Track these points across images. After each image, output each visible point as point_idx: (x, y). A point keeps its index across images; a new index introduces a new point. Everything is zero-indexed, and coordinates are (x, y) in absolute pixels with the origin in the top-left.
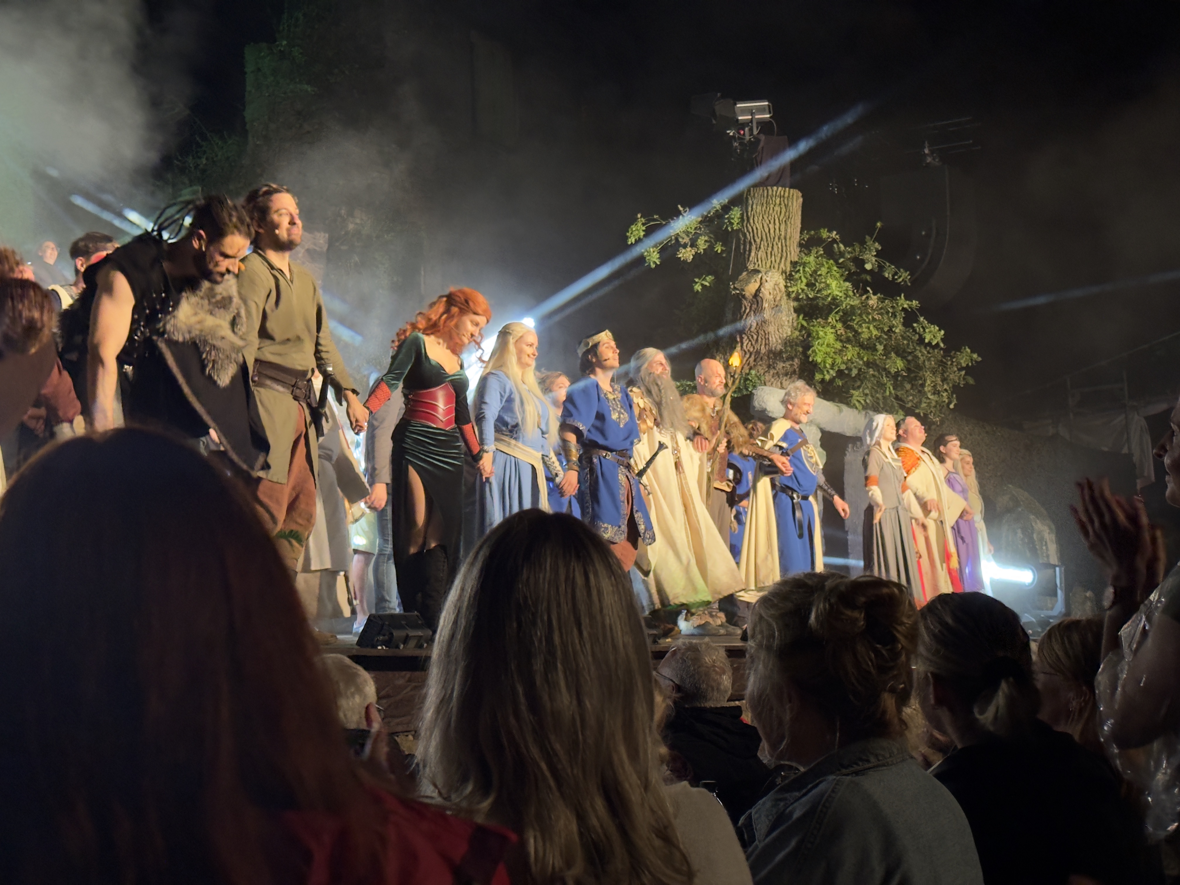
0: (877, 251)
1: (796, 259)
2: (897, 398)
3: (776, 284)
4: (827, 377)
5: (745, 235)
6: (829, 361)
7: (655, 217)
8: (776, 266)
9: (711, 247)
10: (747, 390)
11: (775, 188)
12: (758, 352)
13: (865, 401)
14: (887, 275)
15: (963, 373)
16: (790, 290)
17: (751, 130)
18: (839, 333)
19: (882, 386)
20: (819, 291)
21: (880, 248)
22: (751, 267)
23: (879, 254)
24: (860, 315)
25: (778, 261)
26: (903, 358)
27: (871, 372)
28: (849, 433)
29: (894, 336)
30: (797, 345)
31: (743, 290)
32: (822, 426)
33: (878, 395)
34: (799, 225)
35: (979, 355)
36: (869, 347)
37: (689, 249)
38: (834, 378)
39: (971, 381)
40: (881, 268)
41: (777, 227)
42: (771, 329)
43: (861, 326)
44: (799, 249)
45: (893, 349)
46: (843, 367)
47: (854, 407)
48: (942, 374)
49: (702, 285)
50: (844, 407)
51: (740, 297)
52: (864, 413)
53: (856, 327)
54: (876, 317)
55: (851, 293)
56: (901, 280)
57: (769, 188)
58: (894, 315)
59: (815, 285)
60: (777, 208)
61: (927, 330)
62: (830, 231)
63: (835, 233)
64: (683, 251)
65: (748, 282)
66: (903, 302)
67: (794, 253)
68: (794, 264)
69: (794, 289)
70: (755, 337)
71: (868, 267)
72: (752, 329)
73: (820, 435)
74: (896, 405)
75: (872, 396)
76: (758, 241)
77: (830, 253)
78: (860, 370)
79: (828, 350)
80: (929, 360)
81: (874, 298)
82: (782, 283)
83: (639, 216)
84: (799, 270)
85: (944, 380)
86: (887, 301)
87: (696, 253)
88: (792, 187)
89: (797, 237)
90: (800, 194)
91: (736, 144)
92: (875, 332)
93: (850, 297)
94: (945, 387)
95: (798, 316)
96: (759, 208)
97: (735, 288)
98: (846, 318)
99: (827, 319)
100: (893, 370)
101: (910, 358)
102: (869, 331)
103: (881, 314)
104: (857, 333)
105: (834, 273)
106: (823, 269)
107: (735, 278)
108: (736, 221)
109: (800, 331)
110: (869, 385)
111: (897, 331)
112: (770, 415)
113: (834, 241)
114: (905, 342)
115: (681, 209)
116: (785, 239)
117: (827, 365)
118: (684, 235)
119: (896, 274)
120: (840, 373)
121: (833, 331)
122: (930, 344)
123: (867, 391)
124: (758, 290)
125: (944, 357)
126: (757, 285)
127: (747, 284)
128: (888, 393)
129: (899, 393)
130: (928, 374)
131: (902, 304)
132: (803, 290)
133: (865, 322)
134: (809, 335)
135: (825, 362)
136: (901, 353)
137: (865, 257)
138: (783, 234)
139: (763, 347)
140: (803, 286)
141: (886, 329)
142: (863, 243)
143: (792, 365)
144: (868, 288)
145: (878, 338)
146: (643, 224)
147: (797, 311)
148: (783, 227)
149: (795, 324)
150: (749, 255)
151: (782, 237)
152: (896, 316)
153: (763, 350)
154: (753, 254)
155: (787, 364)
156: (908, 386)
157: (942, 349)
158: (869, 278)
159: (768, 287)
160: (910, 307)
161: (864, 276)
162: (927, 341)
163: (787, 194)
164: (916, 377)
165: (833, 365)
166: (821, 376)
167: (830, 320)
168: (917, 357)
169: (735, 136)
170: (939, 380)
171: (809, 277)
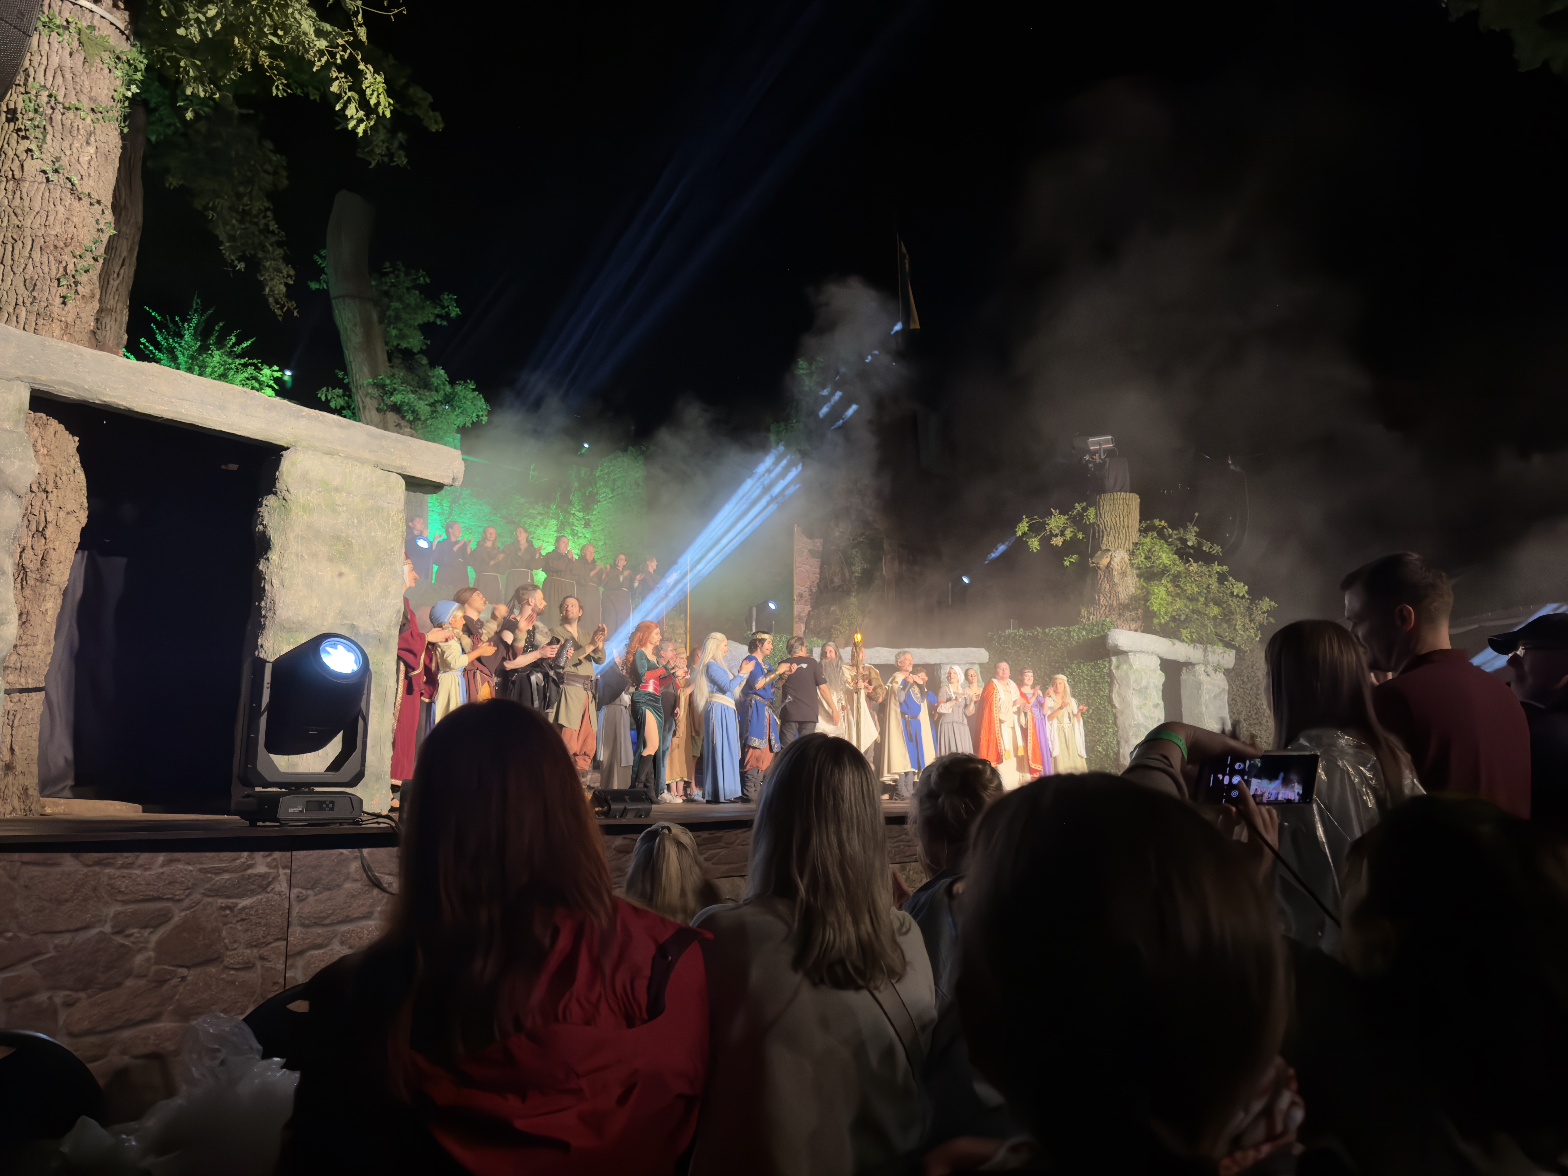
0: (1196, 532)
1: (1137, 541)
2: (1217, 634)
3: (1123, 559)
4: (1163, 621)
5: (1098, 526)
6: (1163, 610)
7: (1036, 517)
8: (1122, 546)
9: (1075, 535)
10: (1104, 632)
11: (1119, 493)
12: (1111, 605)
13: (1191, 636)
14: (1204, 548)
15: (1266, 615)
16: (1133, 562)
17: (1100, 456)
18: (1170, 590)
19: (1204, 626)
20: (1154, 562)
21: (1198, 530)
22: (1104, 547)
23: (1198, 535)
25: (1123, 542)
26: (1219, 606)
27: (1195, 616)
28: (1182, 660)
29: (1211, 591)
30: (1139, 600)
31: (1098, 563)
32: (1161, 655)
33: (1202, 633)
34: (1138, 518)
35: (1276, 603)
36: (1192, 599)
37: (1059, 537)
38: (1169, 621)
39: (1272, 620)
40: (1200, 544)
41: (1122, 519)
42: (1120, 589)
43: (1186, 585)
44: (1139, 534)
45: (1212, 600)
46: (1174, 614)
47: (1183, 641)
48: (1250, 617)
49: (1070, 561)
50: (1177, 642)
51: (1096, 569)
52: (1192, 645)
53: (1183, 586)
54: (1197, 579)
55: (1178, 563)
56: (1215, 552)
57: (1115, 493)
58: (1210, 576)
59: (1150, 558)
60: (1121, 507)
61: (1235, 586)
62: (1160, 521)
63: (1163, 522)
64: (1055, 539)
65: (1101, 558)
66: (1216, 568)
67: (1135, 536)
68: (1136, 544)
69: (1136, 561)
70: (1109, 595)
71: (1190, 543)
72: (1107, 590)
73: (1159, 662)
74: (1215, 639)
75: (1198, 634)
76: (1108, 529)
77: (1161, 535)
78: (1187, 615)
79: (1162, 602)
80: (1239, 606)
81: (1195, 565)
82: (1127, 557)
83: (1024, 517)
84: (1139, 549)
85: (1252, 621)
86: (1204, 567)
87: (1065, 540)
88: (1131, 492)
89: (1137, 525)
90: (1137, 496)
91: (1090, 465)
92: (1196, 589)
93: (1177, 565)
94: (1252, 625)
95: (1140, 580)
96: (1108, 507)
97: (1093, 563)
98: (1175, 580)
99: (1160, 581)
100: (1211, 615)
101: (1225, 606)
102: (1191, 589)
103: (1201, 576)
104: (1183, 591)
105: (1165, 549)
106: (1156, 547)
107: (1092, 556)
108: (1092, 517)
109: (1142, 589)
110: (1194, 626)
111: (1213, 587)
112: (1121, 648)
113: (1164, 527)
114: (1220, 595)
115: (1053, 511)
116: (1128, 527)
117: (1162, 613)
118: (1056, 529)
119: (1211, 548)
120: (1173, 619)
121: (1165, 589)
122: (1238, 596)
123: (1193, 630)
124: (1109, 563)
125: (1251, 604)
126: (1108, 560)
128: (1209, 631)
129: (1218, 631)
130: (1239, 617)
131: (1216, 569)
132: (1142, 561)
133: (1189, 583)
134: (1148, 593)
135: (1160, 611)
136: (1218, 603)
137: (1188, 537)
138: (1126, 524)
139: (1114, 602)
140: (1142, 559)
141: (1205, 586)
142: (1185, 528)
143: (1136, 614)
144: (1190, 559)
145: (1199, 593)
146: (1027, 523)
147: (1139, 576)
148: (1126, 520)
149: (1138, 585)
150: (1102, 540)
151: (1126, 526)
152: (1211, 577)
153: (1115, 603)
154: (1105, 539)
155: (1133, 613)
156: (1225, 626)
157: (1248, 599)
159: (1117, 560)
160: (1222, 571)
161: (1187, 550)
162: (1236, 593)
163: (1128, 497)
164: (1230, 619)
165: (1166, 613)
166: (1158, 621)
167: (1163, 581)
168: (1230, 605)
169: (1089, 460)
170: (1247, 621)
171: (1147, 553)
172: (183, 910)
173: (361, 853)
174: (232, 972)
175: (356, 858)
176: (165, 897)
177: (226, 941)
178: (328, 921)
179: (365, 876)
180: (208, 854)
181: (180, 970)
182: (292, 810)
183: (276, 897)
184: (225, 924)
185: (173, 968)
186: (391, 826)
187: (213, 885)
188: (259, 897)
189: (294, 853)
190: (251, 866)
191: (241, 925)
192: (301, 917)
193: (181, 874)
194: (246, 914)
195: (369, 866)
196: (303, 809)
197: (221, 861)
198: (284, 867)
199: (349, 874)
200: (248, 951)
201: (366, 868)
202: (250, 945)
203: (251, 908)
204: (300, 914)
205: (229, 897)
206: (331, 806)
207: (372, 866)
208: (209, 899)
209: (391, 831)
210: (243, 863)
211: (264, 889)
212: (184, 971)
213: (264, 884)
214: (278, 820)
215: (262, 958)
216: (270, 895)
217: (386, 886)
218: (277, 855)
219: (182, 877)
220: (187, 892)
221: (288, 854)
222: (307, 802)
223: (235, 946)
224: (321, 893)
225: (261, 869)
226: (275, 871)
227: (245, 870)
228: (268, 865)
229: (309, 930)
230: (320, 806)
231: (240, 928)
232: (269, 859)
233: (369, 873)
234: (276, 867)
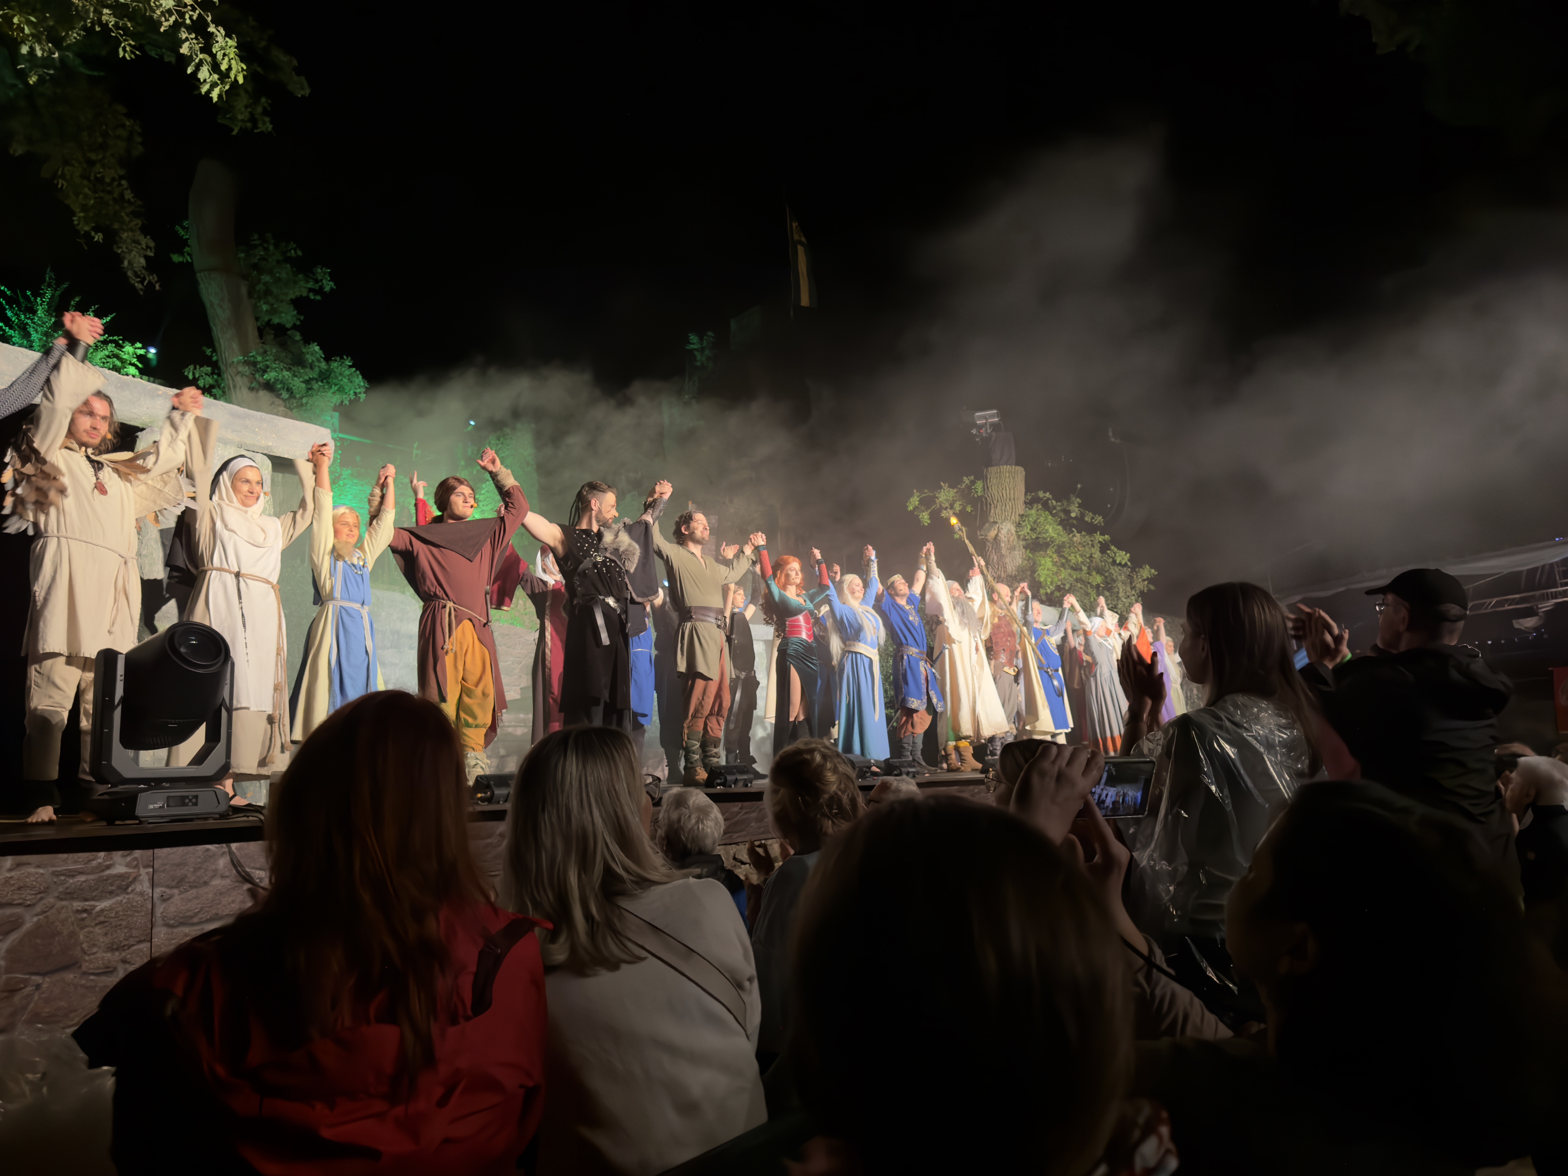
0: (1078, 503)
1: (1022, 513)
3: (1009, 530)
4: (1049, 591)
5: (986, 499)
6: (1049, 580)
7: (926, 491)
8: (1009, 518)
9: (964, 508)
11: (1005, 466)
14: (1086, 519)
15: (1146, 582)
16: (1020, 533)
17: (986, 430)
18: (1055, 560)
19: (1087, 594)
20: (1040, 533)
21: (1081, 502)
22: (992, 520)
23: (1080, 506)
24: (1069, 547)
25: (1010, 514)
26: (1101, 574)
27: (1079, 585)
29: (1094, 560)
30: (1026, 570)
31: (988, 535)
34: (1023, 490)
35: (1155, 570)
36: (1077, 568)
37: (948, 511)
38: (1054, 591)
39: (1152, 587)
40: (1083, 515)
41: (1008, 492)
42: (1007, 560)
43: (1070, 555)
44: (1025, 506)
45: (1094, 569)
46: (1059, 583)
48: (1131, 584)
53: (1067, 556)
54: (1080, 549)
55: (1061, 533)
56: (1096, 522)
57: (1001, 466)
58: (1093, 546)
59: (1036, 529)
60: (1007, 480)
61: (1117, 555)
62: (1045, 492)
63: (1048, 493)
65: (989, 530)
66: (1099, 538)
67: (1021, 508)
68: (1022, 516)
69: (1022, 533)
71: (1073, 515)
72: (994, 561)
76: (995, 502)
77: (1046, 506)
78: (1071, 584)
79: (1048, 572)
80: (1120, 575)
81: (1078, 535)
82: (1013, 529)
83: (915, 491)
84: (1025, 520)
85: (1133, 588)
86: (1087, 537)
88: (1016, 464)
89: (1022, 498)
90: (1022, 469)
91: (977, 439)
92: (1080, 560)
93: (1061, 535)
94: (1133, 592)
95: (1026, 551)
96: (995, 480)
97: (981, 535)
98: (1059, 551)
99: (1046, 551)
100: (1094, 584)
102: (1075, 558)
103: (1084, 546)
104: (1068, 561)
105: (1049, 520)
106: (1041, 518)
107: (981, 528)
108: (980, 490)
109: (1028, 560)
111: (1096, 556)
113: (1048, 499)
114: (1103, 564)
115: (942, 484)
116: (1014, 500)
117: (1048, 583)
118: (945, 502)
119: (1093, 518)
121: (1050, 559)
122: (1120, 564)
124: (997, 535)
125: (1131, 572)
126: (996, 532)
127: (989, 532)
130: (1120, 585)
132: (1028, 533)
133: (1073, 553)
134: (1034, 563)
135: (1046, 580)
136: (1100, 571)
137: (1071, 508)
138: (1012, 496)
139: (1002, 573)
140: (1028, 530)
141: (1088, 556)
142: (1068, 499)
144: (1074, 529)
145: (1082, 562)
146: (918, 497)
147: (1025, 547)
148: (1012, 492)
149: (1024, 556)
150: (990, 512)
151: (1012, 498)
154: (992, 511)
157: (1129, 567)
158: (1075, 522)
159: (1004, 532)
160: (1104, 540)
161: (1071, 521)
162: (1118, 562)
163: (1013, 470)
165: (1052, 583)
166: (1045, 591)
167: (1048, 552)
168: (1111, 573)
169: (976, 434)
170: (1128, 589)
171: (1032, 524)
172: (37, 915)
173: (230, 848)
174: (92, 977)
175: (224, 853)
176: (15, 902)
177: (85, 946)
178: (195, 920)
179: (234, 871)
180: (60, 855)
181: (33, 977)
182: (151, 807)
183: (138, 898)
184: (82, 928)
185: (27, 977)
186: (260, 820)
187: (67, 888)
188: (119, 898)
189: (156, 851)
190: (108, 867)
191: (100, 929)
192: (165, 916)
193: (32, 879)
194: (105, 917)
195: (239, 862)
196: (163, 805)
197: (76, 862)
198: (146, 867)
199: (216, 870)
200: (109, 955)
201: (235, 863)
202: (111, 949)
203: (111, 909)
204: (164, 914)
205: (86, 900)
206: (194, 800)
207: (241, 861)
208: (64, 903)
209: (260, 824)
210: (100, 863)
211: (124, 889)
212: (38, 979)
213: (124, 884)
214: (137, 818)
215: (124, 961)
216: (131, 896)
217: (258, 880)
218: (137, 853)
219: (33, 881)
220: (39, 896)
221: (150, 852)
222: (168, 797)
223: (95, 950)
224: (186, 891)
225: (120, 868)
226: (135, 870)
227: (103, 871)
228: (128, 865)
229: (175, 930)
230: (182, 801)
231: (99, 931)
232: (129, 859)
233: (239, 869)
234: (136, 866)
